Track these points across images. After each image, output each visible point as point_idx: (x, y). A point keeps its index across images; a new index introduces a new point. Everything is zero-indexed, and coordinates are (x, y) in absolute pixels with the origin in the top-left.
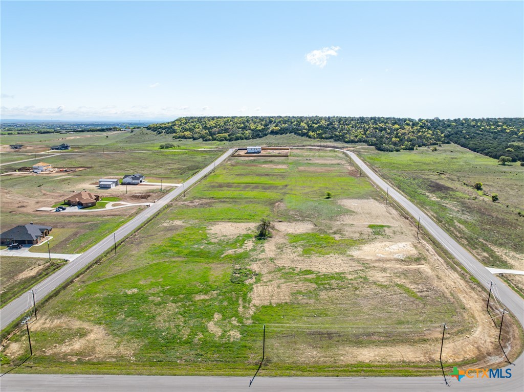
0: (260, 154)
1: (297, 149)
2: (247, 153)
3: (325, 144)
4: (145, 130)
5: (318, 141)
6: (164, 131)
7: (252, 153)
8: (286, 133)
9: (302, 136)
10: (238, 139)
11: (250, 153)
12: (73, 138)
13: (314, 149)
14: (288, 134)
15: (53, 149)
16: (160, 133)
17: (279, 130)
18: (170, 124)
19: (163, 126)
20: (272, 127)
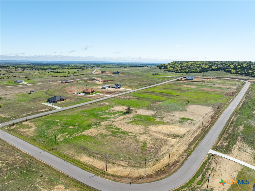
0: (192, 80)
1: (217, 79)
2: (186, 79)
3: (237, 77)
4: (156, 67)
5: (235, 75)
6: (163, 68)
7: (189, 79)
8: (219, 70)
9: (227, 72)
10: (192, 73)
11: (188, 79)
12: (126, 69)
13: (227, 79)
14: (220, 71)
15: (113, 73)
16: (161, 68)
17: (216, 69)
18: (167, 65)
19: (164, 65)
20: (214, 67)
